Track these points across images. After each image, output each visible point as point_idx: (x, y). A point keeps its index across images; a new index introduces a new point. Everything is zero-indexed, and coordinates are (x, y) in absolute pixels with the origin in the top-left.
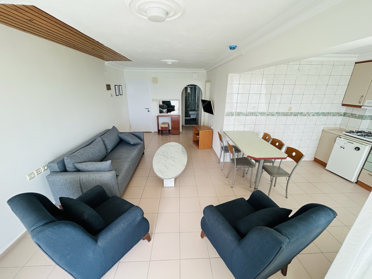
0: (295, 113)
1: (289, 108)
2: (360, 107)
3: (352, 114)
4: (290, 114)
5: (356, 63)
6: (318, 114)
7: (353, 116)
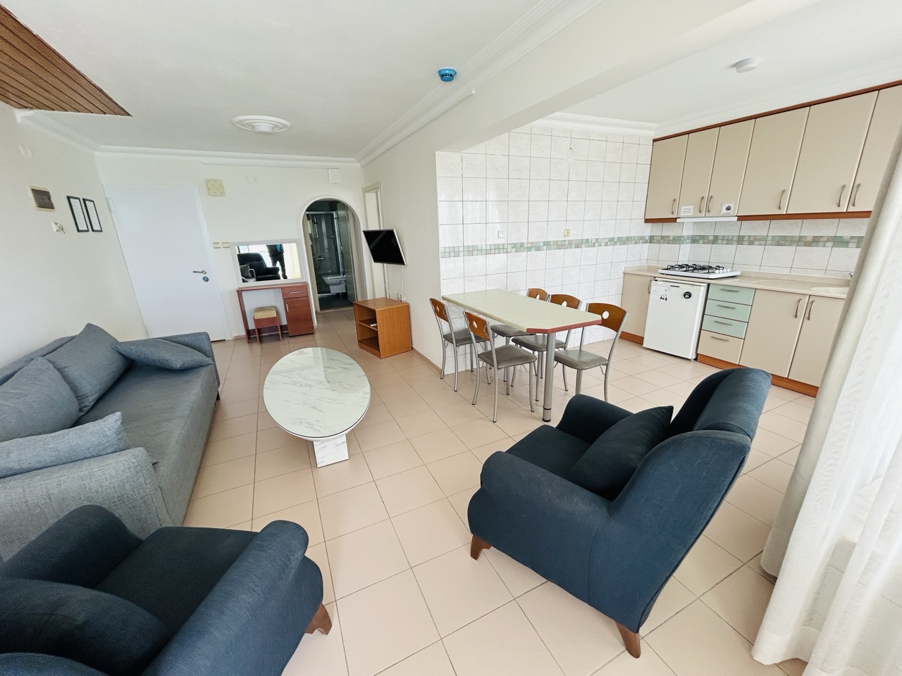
0: (577, 242)
1: (566, 232)
2: (674, 220)
3: (663, 237)
4: (569, 244)
5: (655, 141)
6: (612, 241)
7: (664, 240)
